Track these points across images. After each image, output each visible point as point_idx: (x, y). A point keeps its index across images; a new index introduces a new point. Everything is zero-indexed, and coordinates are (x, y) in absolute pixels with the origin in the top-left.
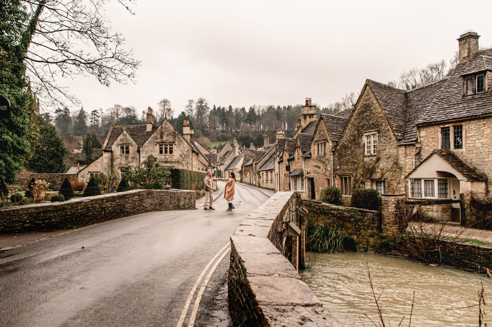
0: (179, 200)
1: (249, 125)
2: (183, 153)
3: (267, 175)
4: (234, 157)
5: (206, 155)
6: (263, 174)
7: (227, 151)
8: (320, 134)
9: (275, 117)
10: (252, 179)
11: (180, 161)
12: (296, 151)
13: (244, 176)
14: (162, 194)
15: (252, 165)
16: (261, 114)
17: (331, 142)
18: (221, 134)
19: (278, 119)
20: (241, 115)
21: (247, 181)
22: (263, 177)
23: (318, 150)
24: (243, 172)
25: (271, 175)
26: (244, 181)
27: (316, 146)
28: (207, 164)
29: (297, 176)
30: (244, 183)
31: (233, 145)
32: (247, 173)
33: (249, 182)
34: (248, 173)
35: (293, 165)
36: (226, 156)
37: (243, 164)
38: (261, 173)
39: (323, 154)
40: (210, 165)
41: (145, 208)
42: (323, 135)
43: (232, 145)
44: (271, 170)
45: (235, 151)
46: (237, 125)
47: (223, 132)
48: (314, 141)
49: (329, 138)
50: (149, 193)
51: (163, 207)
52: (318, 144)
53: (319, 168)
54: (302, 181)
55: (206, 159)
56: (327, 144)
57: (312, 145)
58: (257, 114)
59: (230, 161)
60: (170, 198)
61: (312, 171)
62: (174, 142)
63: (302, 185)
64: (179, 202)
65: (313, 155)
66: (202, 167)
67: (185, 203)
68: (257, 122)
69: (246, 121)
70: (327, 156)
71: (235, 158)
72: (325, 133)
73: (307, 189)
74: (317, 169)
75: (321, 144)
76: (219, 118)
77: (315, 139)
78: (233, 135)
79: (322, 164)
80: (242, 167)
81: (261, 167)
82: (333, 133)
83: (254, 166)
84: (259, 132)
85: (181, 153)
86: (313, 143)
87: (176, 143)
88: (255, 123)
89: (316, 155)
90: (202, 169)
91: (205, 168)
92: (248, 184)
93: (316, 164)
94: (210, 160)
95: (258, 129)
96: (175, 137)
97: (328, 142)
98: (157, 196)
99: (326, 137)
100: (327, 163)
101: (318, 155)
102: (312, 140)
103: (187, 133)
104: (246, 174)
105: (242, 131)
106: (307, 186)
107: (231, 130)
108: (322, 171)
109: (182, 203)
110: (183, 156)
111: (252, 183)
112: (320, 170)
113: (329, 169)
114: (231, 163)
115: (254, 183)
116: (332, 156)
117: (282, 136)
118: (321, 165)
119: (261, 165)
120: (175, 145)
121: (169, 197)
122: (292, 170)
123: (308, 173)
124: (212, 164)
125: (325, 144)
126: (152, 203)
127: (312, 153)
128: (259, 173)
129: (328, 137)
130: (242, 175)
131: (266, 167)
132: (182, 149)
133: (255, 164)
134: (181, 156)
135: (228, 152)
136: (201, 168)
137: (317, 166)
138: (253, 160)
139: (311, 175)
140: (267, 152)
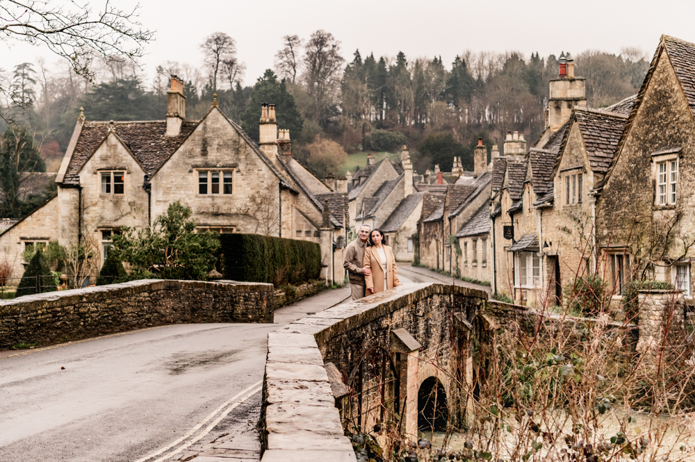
0: (234, 303)
1: (452, 107)
2: (258, 192)
3: (475, 247)
4: (400, 198)
5: (320, 197)
6: (466, 244)
7: (383, 181)
8: (571, 154)
9: (523, 86)
10: (441, 256)
11: (250, 213)
12: (527, 189)
13: (423, 248)
14: (196, 290)
15: (441, 220)
16: (484, 78)
17: (592, 173)
18: (374, 130)
19: (533, 91)
20: (430, 78)
21: (430, 264)
22: (466, 252)
23: (568, 189)
24: (422, 240)
25: (484, 247)
26: (423, 262)
27: (563, 181)
28: (319, 218)
29: (527, 250)
30: (424, 267)
31: (400, 165)
32: (430, 243)
33: (435, 266)
34: (434, 242)
35: (520, 224)
36: (381, 196)
37: (422, 217)
38: (462, 242)
39: (577, 201)
40: (327, 222)
41: (163, 316)
42: (577, 157)
43: (399, 167)
44: (483, 235)
45: (403, 183)
46: (420, 105)
47: (379, 124)
48: (559, 170)
49: (588, 165)
50: (169, 287)
51: (198, 316)
52: (568, 177)
53: (569, 232)
54: (536, 263)
55: (316, 206)
56: (584, 176)
57: (555, 179)
58: (475, 76)
59: (391, 210)
60: (215, 297)
61: (556, 240)
62: (235, 166)
63: (536, 272)
64: (233, 306)
65: (556, 203)
66: (307, 226)
67: (247, 309)
68: (475, 100)
69: (443, 97)
70: (585, 206)
71: (403, 202)
72: (581, 152)
73: (546, 282)
74: (564, 235)
75: (574, 176)
76: (369, 86)
77: (562, 166)
78: (407, 134)
79: (574, 223)
80: (419, 225)
81: (464, 225)
82: (597, 153)
83: (447, 222)
84: (479, 125)
85: (252, 192)
86: (558, 174)
87: (241, 166)
88: (469, 103)
89: (564, 202)
90: (308, 233)
91: (314, 229)
92: (433, 270)
93: (562, 225)
94: (326, 209)
95: (479, 118)
96: (237, 151)
97: (586, 172)
98: (188, 293)
99: (583, 163)
100: (584, 222)
101: (568, 202)
102: (556, 167)
103: (271, 141)
104: (428, 245)
105: (432, 124)
106: (546, 275)
107: (403, 120)
108: (575, 240)
109: (240, 309)
110: (259, 200)
111: (441, 267)
112: (571, 237)
113: (587, 234)
114: (393, 214)
115: (447, 268)
116: (593, 206)
117: (518, 145)
118: (572, 225)
119: (462, 222)
120: (238, 171)
121: (211, 296)
122: (517, 237)
123: (546, 245)
124: (332, 219)
125: (580, 176)
126: (176, 307)
127: (555, 197)
128: (457, 243)
129: (586, 163)
130: (417, 245)
131: (473, 227)
132: (256, 182)
133: (450, 219)
134: (253, 199)
135: (385, 184)
136: (304, 230)
137: (564, 229)
138: (445, 209)
139: (551, 251)
140: (481, 186)
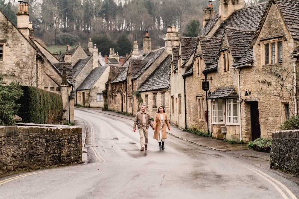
1: (104, 21)
2: (21, 60)
3: (155, 99)
4: (90, 70)
6: (147, 96)
7: (78, 59)
8: (269, 27)
10: (125, 105)
11: (16, 74)
12: (221, 58)
13: (110, 99)
14: (32, 135)
15: (125, 82)
16: (123, 4)
17: (292, 40)
18: (61, 33)
20: (92, 5)
21: (116, 109)
22: (147, 101)
23: (267, 54)
24: (109, 94)
25: (163, 98)
26: (110, 107)
27: (262, 49)
28: (60, 79)
30: (111, 111)
31: (88, 50)
32: (116, 96)
33: (120, 110)
34: (119, 96)
35: (215, 81)
36: (78, 68)
37: (109, 80)
38: (143, 95)
39: (276, 62)
40: (64, 82)
42: (276, 29)
43: (87, 51)
44: (163, 91)
45: (92, 60)
46: (87, 20)
47: (64, 30)
48: (258, 40)
49: (287, 35)
50: (10, 133)
52: (267, 45)
53: (269, 84)
54: (235, 106)
55: (56, 71)
56: (284, 44)
57: (254, 47)
58: (118, 5)
59: (85, 76)
60: (47, 141)
61: (255, 90)
62: (5, 41)
63: (235, 114)
64: (60, 149)
65: (256, 64)
66: (52, 84)
68: (118, 18)
69: (100, 15)
70: (285, 65)
71: (92, 72)
72: (280, 26)
73: (244, 121)
74: (265, 87)
75: (273, 44)
77: (261, 36)
78: (80, 36)
79: (274, 78)
80: (107, 86)
81: (142, 85)
83: (130, 83)
84: (120, 31)
85: (17, 60)
86: (258, 42)
87: (9, 42)
88: (114, 18)
89: (263, 62)
90: (52, 88)
91: (57, 86)
92: (119, 113)
93: (262, 79)
94: (64, 73)
95: (119, 28)
96: (6, 31)
97: (286, 40)
99: (283, 33)
100: (284, 77)
101: (267, 62)
102: (256, 38)
103: (25, 26)
104: (114, 98)
105: (94, 30)
106: (244, 115)
107: (77, 28)
108: (275, 89)
110: (22, 65)
111: (125, 110)
112: (271, 88)
113: (289, 86)
114: (87, 79)
115: (130, 111)
116: (294, 65)
117: (175, 35)
118: (273, 80)
119: (141, 82)
120: (7, 45)
121: (44, 141)
123: (246, 94)
124: (68, 80)
125: (280, 44)
127: (255, 59)
128: (138, 96)
129: (286, 33)
130: (106, 97)
131: (152, 85)
132: (19, 53)
133: (132, 80)
134: (18, 64)
135: (80, 61)
136: (50, 86)
137: (264, 82)
138: (128, 75)
139: (253, 97)
140: (151, 61)
